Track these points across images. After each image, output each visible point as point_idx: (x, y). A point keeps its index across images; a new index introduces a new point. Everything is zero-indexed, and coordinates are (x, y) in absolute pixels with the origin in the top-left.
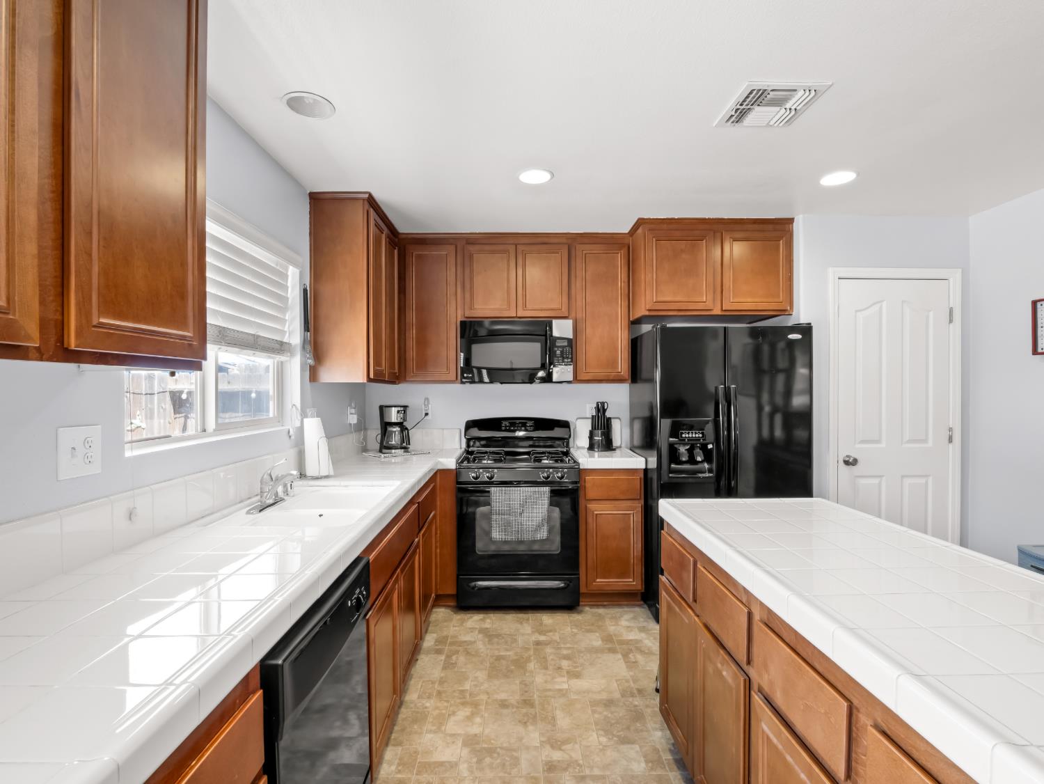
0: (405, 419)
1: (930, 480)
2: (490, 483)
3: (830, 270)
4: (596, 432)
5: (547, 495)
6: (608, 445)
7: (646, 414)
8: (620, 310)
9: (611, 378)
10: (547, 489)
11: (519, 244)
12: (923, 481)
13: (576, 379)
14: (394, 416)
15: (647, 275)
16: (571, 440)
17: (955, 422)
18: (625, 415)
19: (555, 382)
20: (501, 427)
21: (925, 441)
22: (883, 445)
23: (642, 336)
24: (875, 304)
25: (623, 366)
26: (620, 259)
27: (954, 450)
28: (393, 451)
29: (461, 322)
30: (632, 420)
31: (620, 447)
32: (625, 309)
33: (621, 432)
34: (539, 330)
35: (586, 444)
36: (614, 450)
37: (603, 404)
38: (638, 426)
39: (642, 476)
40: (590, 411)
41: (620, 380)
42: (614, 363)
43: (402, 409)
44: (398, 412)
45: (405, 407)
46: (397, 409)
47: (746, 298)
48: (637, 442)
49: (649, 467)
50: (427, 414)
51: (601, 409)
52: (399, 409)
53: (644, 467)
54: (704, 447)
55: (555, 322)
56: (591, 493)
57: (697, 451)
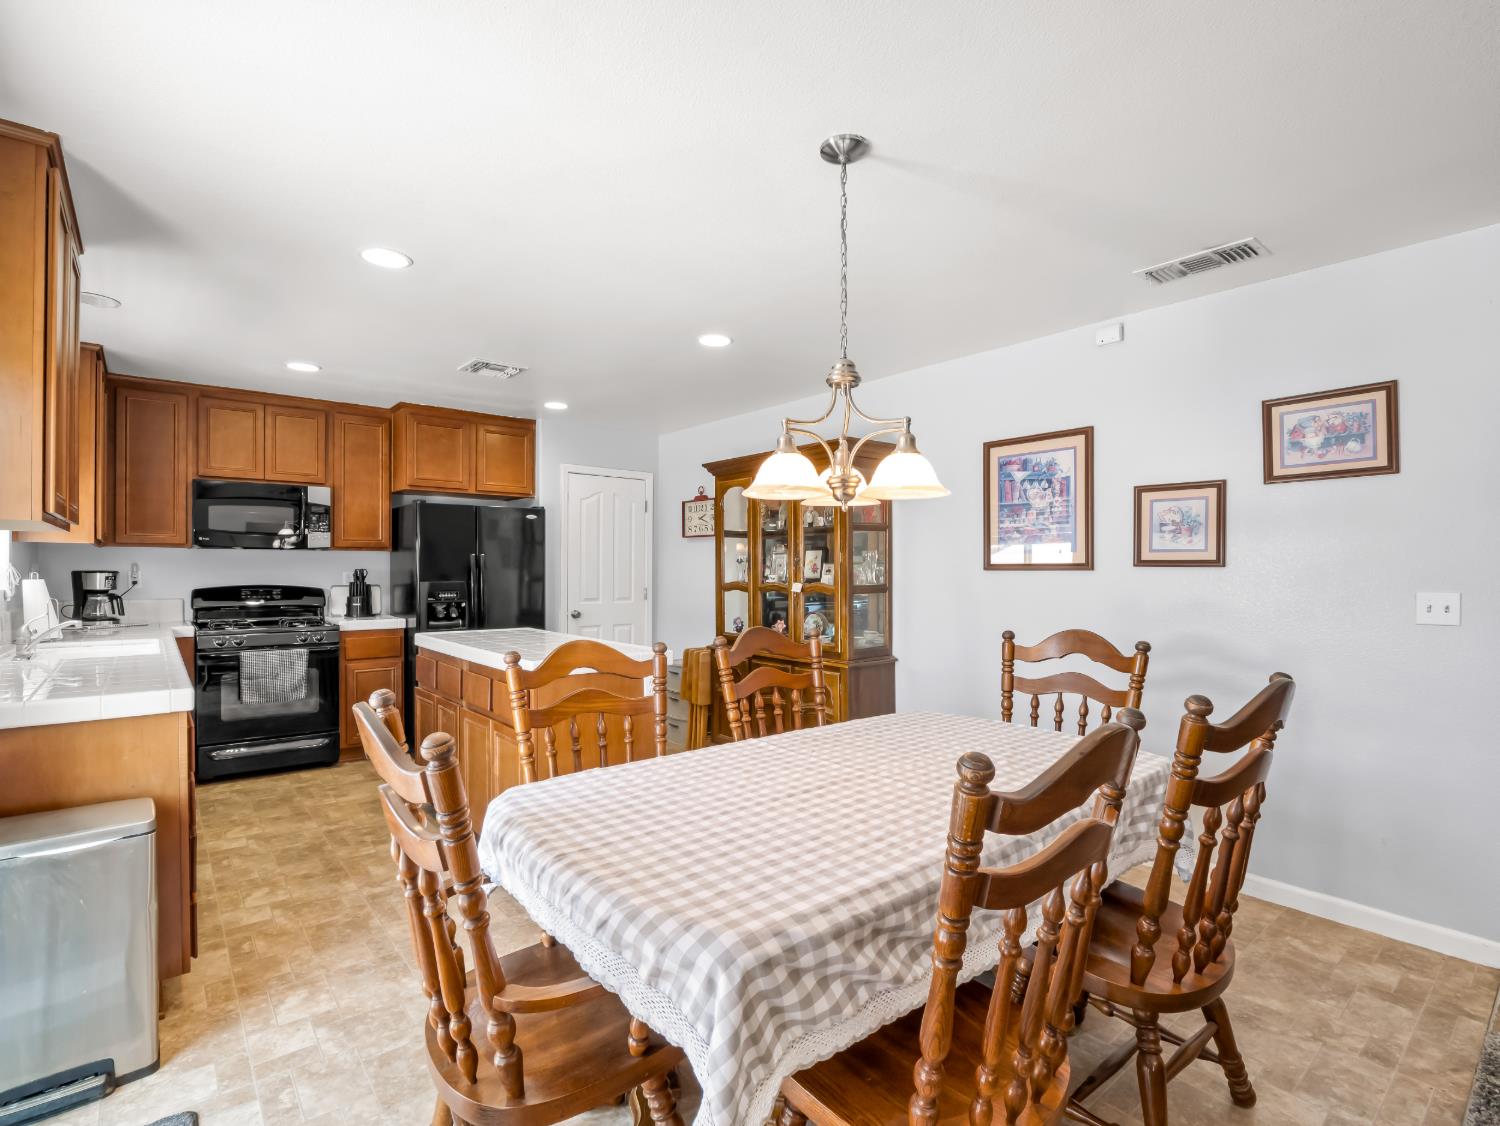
0: (114, 587)
1: (632, 626)
2: (240, 646)
3: (562, 466)
4: (355, 598)
5: (305, 658)
6: (367, 611)
7: (407, 581)
8: (381, 481)
9: (372, 545)
10: (304, 651)
11: (268, 405)
12: (626, 628)
13: (334, 546)
14: (100, 582)
15: (408, 453)
16: (325, 608)
17: (648, 583)
18: (386, 582)
19: (311, 549)
20: (240, 595)
21: (629, 598)
22: (600, 602)
23: (403, 508)
24: (593, 495)
25: (383, 533)
26: (381, 432)
27: (648, 604)
28: (98, 623)
29: (194, 481)
30: (393, 587)
31: (380, 614)
32: (386, 480)
33: (380, 599)
34: (292, 496)
35: (343, 611)
36: (374, 615)
37: (362, 571)
38: (398, 593)
39: (403, 635)
40: (348, 578)
41: (380, 548)
42: (374, 532)
43: (111, 575)
44: (107, 578)
45: (115, 574)
46: (104, 575)
47: (496, 480)
48: (398, 608)
49: (410, 626)
50: (135, 583)
51: (360, 576)
52: (107, 574)
53: (404, 626)
54: (458, 605)
55: (310, 488)
56: (351, 654)
57: (453, 609)
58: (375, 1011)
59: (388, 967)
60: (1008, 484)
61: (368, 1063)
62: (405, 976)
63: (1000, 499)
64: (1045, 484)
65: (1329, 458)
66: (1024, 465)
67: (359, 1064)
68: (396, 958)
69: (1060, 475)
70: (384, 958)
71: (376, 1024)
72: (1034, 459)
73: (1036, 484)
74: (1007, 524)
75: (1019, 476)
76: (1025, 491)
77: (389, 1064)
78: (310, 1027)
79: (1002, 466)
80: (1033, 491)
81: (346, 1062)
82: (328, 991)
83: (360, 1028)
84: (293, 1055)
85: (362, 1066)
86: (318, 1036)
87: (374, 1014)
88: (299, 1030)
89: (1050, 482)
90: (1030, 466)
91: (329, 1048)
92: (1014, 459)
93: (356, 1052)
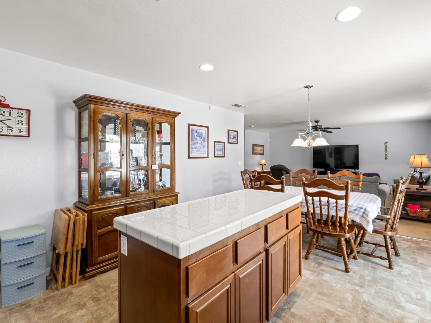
58: (383, 299)
59: (369, 308)
60: (193, 136)
61: (392, 290)
62: (366, 301)
63: (192, 140)
64: (200, 137)
65: (233, 141)
66: (197, 132)
67: (395, 291)
68: (363, 309)
69: (203, 136)
70: (367, 312)
71: (385, 296)
72: (199, 131)
73: (199, 137)
74: (193, 147)
75: (196, 134)
76: (197, 138)
77: (387, 286)
78: (406, 308)
79: (192, 131)
80: (198, 138)
81: (399, 293)
82: (395, 315)
83: (390, 298)
84: (414, 304)
85: (395, 290)
86: (404, 304)
87: (384, 298)
88: (411, 310)
89: (201, 137)
90: (198, 133)
91: (402, 299)
92: (194, 130)
93: (395, 293)
